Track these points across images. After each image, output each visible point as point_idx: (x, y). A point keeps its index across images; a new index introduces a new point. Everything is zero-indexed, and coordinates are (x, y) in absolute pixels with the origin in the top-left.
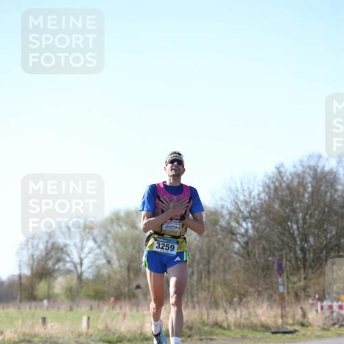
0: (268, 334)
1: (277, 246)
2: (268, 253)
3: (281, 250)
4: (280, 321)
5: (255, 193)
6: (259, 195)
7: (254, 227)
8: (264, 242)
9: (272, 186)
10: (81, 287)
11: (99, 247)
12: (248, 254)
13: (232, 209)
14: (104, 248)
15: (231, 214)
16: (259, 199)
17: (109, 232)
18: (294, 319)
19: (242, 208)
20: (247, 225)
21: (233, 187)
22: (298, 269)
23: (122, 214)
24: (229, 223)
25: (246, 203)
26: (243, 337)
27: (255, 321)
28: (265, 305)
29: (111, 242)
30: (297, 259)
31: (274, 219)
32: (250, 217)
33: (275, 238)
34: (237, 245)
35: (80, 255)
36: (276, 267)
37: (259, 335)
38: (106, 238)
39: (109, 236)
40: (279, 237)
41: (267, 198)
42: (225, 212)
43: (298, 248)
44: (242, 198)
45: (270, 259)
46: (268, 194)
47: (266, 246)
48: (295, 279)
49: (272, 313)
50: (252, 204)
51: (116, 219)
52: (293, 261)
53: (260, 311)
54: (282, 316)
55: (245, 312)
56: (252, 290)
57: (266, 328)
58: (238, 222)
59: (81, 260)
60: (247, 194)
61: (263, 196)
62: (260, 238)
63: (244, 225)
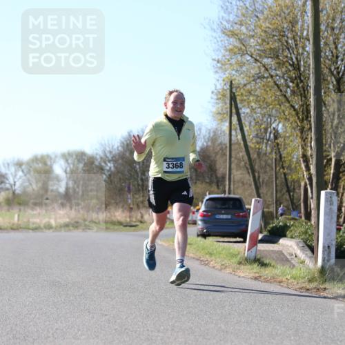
0: (122, 227)
1: (127, 177)
2: (122, 181)
3: (129, 180)
4: (128, 220)
5: (115, 147)
6: (118, 147)
7: (114, 166)
8: (120, 175)
9: (125, 143)
10: (14, 198)
11: (25, 175)
12: (111, 182)
13: (102, 155)
14: (28, 176)
15: (101, 158)
16: (118, 150)
17: (31, 167)
18: (136, 218)
19: (108, 155)
20: (110, 165)
21: (103, 142)
22: (139, 190)
23: (39, 157)
24: (100, 164)
25: (111, 152)
26: (107, 228)
27: (114, 219)
28: (120, 210)
29: (32, 173)
30: (139, 185)
31: (126, 162)
32: (112, 160)
33: (126, 173)
34: (104, 176)
35: (14, 179)
36: (126, 189)
37: (116, 227)
38: (29, 170)
39: (31, 169)
40: (128, 172)
41: (122, 150)
42: (98, 157)
43: (139, 179)
44: (108, 149)
45: (123, 184)
46: (123, 147)
47: (121, 177)
48: (137, 196)
49: (124, 215)
50: (114, 153)
51: (36, 159)
52: (136, 186)
53: (117, 214)
54: (130, 217)
55: (108, 214)
56: (113, 201)
57: (120, 223)
58: (105, 163)
59: (15, 182)
60: (111, 147)
61: (120, 148)
62: (118, 172)
63: (109, 164)
